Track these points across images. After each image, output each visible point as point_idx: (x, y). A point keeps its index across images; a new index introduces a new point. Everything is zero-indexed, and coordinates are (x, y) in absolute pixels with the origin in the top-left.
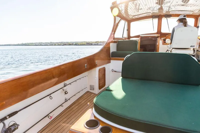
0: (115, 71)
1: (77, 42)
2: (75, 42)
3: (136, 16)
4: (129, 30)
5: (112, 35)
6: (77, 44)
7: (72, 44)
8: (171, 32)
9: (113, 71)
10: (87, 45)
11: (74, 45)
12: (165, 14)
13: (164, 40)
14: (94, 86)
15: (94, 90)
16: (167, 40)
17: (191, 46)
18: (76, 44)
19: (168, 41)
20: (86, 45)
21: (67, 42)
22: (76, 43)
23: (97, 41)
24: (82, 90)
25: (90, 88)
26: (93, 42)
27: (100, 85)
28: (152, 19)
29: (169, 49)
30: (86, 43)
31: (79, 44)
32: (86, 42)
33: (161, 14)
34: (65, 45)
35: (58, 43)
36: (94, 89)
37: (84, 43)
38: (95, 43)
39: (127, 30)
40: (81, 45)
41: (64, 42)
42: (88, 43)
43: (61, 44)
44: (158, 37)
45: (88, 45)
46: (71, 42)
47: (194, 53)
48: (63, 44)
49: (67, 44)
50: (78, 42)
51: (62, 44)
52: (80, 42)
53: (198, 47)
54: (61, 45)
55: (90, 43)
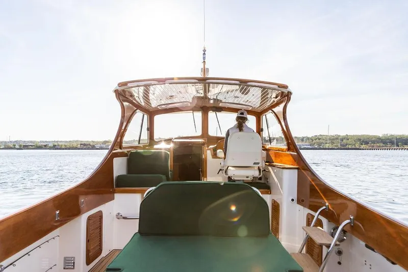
0: (124, 218)
1: (57, 142)
2: (52, 142)
3: (162, 106)
4: (151, 129)
5: (119, 138)
6: (59, 145)
7: (45, 146)
8: (224, 135)
9: (119, 216)
10: (82, 149)
11: (50, 148)
12: (212, 106)
13: (215, 150)
14: (74, 258)
15: (73, 268)
16: (218, 151)
17: (255, 163)
18: (54, 146)
19: (220, 153)
20: (79, 149)
21: (31, 142)
22: (56, 144)
23: (107, 140)
24: (51, 268)
25: (65, 265)
26: (98, 143)
27: (90, 254)
28: (192, 111)
29: (222, 168)
30: (81, 144)
31: (62, 145)
32: (82, 142)
33: (206, 105)
34: (26, 147)
35: (6, 142)
36: (74, 266)
37: (75, 145)
38: (103, 144)
39: (148, 129)
40: (66, 149)
41: (25, 141)
42: (85, 145)
43: (14, 145)
44: (203, 144)
45: (85, 149)
46: (43, 142)
47: (260, 175)
48: (20, 146)
49: (32, 146)
50: (61, 142)
51: (17, 147)
52: (66, 142)
53: (264, 164)
54: (14, 148)
55: (90, 145)
